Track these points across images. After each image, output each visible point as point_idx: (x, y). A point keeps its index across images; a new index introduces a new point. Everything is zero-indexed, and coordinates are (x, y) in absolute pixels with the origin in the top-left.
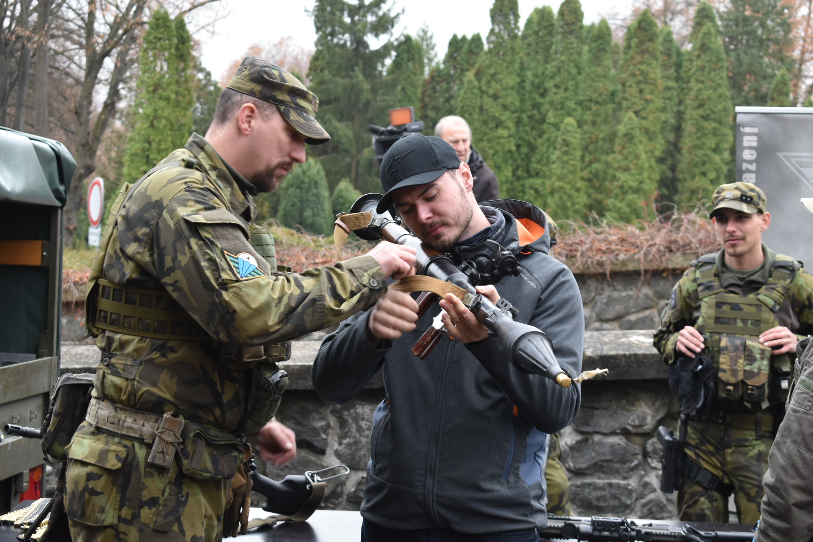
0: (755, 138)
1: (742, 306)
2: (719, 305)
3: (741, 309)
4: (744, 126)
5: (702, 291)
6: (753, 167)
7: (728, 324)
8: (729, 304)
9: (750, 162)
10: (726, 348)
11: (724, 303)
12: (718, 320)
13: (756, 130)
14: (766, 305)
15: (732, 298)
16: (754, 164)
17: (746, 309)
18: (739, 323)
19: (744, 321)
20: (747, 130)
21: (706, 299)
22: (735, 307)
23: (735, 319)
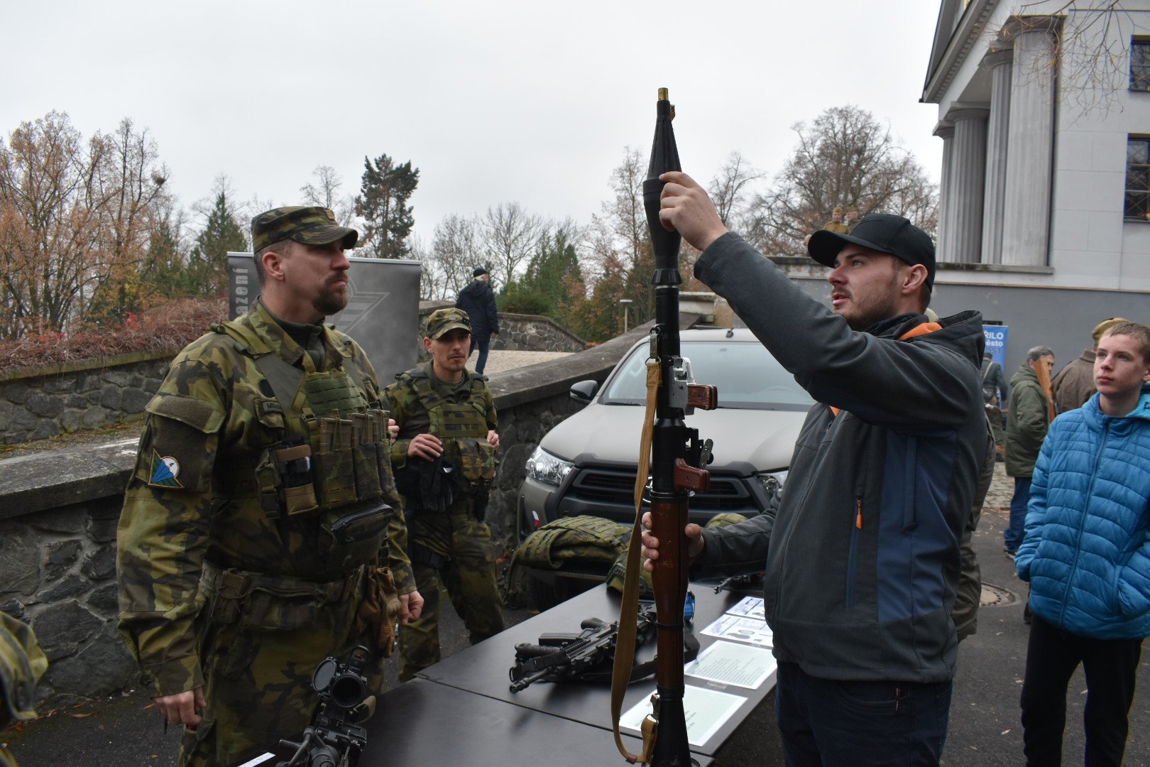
0: (246, 277)
1: (463, 413)
2: (446, 414)
3: (463, 416)
4: (236, 267)
5: (428, 402)
6: (245, 301)
7: (455, 429)
8: (454, 412)
9: (243, 297)
10: (465, 450)
11: (450, 412)
12: (448, 427)
13: (246, 271)
14: (479, 411)
15: (454, 407)
16: (247, 299)
17: (467, 415)
18: (463, 428)
19: (467, 425)
20: (239, 271)
21: (433, 410)
22: (458, 414)
23: (460, 425)
